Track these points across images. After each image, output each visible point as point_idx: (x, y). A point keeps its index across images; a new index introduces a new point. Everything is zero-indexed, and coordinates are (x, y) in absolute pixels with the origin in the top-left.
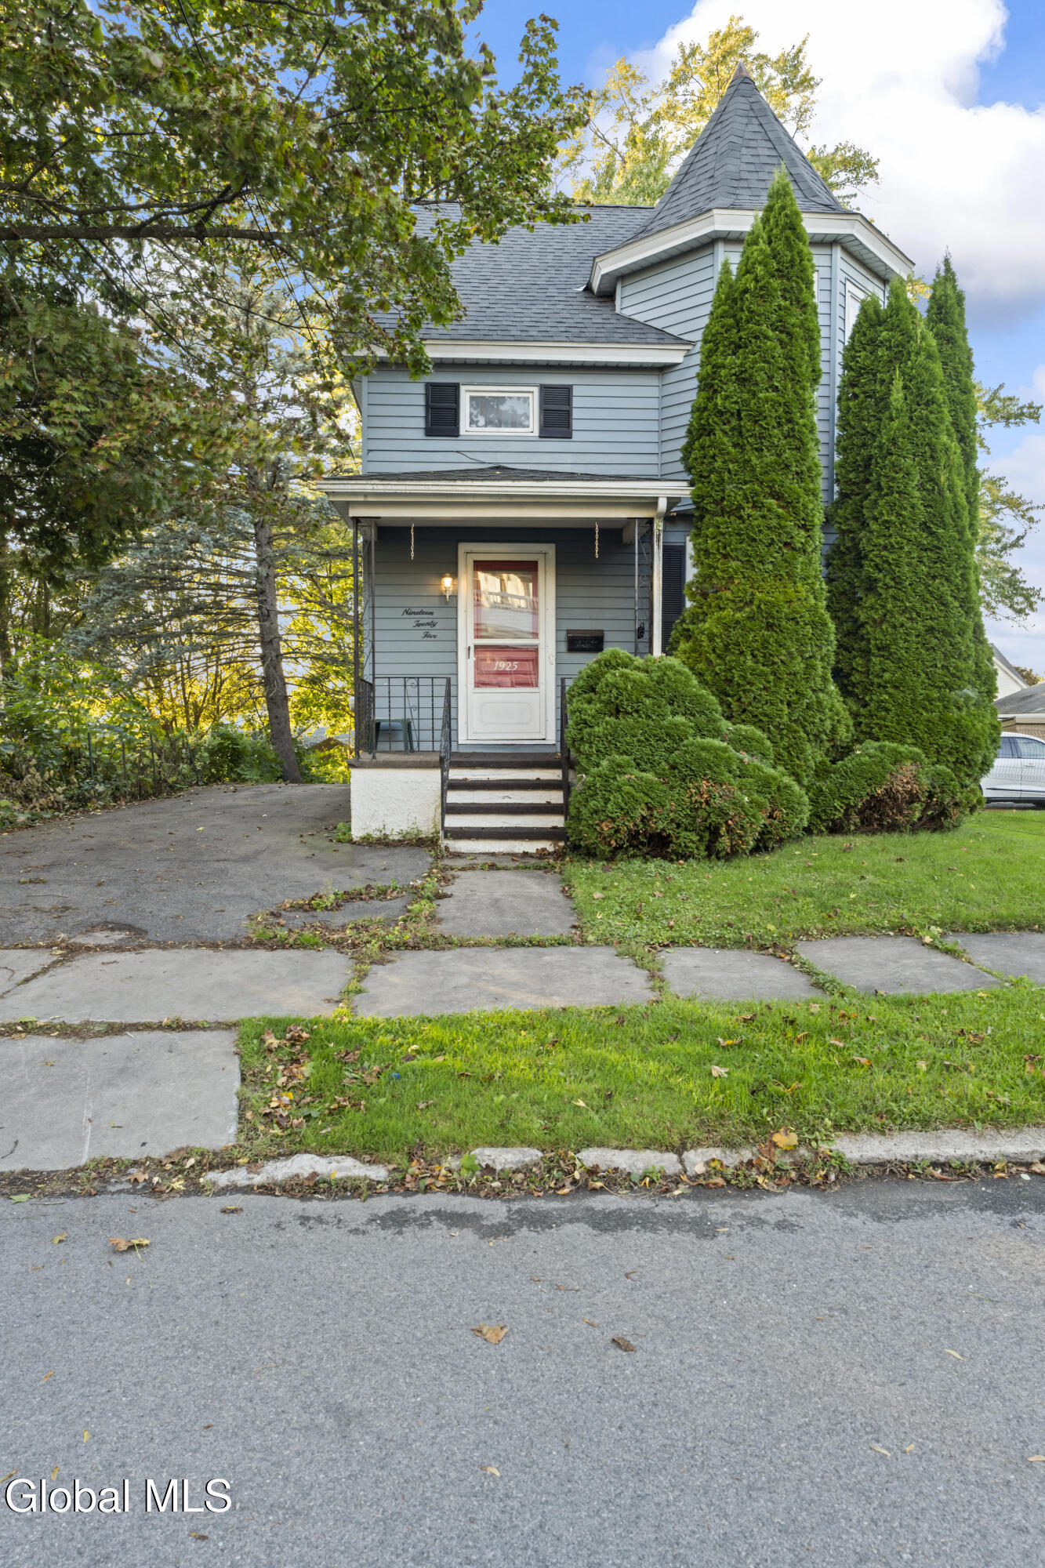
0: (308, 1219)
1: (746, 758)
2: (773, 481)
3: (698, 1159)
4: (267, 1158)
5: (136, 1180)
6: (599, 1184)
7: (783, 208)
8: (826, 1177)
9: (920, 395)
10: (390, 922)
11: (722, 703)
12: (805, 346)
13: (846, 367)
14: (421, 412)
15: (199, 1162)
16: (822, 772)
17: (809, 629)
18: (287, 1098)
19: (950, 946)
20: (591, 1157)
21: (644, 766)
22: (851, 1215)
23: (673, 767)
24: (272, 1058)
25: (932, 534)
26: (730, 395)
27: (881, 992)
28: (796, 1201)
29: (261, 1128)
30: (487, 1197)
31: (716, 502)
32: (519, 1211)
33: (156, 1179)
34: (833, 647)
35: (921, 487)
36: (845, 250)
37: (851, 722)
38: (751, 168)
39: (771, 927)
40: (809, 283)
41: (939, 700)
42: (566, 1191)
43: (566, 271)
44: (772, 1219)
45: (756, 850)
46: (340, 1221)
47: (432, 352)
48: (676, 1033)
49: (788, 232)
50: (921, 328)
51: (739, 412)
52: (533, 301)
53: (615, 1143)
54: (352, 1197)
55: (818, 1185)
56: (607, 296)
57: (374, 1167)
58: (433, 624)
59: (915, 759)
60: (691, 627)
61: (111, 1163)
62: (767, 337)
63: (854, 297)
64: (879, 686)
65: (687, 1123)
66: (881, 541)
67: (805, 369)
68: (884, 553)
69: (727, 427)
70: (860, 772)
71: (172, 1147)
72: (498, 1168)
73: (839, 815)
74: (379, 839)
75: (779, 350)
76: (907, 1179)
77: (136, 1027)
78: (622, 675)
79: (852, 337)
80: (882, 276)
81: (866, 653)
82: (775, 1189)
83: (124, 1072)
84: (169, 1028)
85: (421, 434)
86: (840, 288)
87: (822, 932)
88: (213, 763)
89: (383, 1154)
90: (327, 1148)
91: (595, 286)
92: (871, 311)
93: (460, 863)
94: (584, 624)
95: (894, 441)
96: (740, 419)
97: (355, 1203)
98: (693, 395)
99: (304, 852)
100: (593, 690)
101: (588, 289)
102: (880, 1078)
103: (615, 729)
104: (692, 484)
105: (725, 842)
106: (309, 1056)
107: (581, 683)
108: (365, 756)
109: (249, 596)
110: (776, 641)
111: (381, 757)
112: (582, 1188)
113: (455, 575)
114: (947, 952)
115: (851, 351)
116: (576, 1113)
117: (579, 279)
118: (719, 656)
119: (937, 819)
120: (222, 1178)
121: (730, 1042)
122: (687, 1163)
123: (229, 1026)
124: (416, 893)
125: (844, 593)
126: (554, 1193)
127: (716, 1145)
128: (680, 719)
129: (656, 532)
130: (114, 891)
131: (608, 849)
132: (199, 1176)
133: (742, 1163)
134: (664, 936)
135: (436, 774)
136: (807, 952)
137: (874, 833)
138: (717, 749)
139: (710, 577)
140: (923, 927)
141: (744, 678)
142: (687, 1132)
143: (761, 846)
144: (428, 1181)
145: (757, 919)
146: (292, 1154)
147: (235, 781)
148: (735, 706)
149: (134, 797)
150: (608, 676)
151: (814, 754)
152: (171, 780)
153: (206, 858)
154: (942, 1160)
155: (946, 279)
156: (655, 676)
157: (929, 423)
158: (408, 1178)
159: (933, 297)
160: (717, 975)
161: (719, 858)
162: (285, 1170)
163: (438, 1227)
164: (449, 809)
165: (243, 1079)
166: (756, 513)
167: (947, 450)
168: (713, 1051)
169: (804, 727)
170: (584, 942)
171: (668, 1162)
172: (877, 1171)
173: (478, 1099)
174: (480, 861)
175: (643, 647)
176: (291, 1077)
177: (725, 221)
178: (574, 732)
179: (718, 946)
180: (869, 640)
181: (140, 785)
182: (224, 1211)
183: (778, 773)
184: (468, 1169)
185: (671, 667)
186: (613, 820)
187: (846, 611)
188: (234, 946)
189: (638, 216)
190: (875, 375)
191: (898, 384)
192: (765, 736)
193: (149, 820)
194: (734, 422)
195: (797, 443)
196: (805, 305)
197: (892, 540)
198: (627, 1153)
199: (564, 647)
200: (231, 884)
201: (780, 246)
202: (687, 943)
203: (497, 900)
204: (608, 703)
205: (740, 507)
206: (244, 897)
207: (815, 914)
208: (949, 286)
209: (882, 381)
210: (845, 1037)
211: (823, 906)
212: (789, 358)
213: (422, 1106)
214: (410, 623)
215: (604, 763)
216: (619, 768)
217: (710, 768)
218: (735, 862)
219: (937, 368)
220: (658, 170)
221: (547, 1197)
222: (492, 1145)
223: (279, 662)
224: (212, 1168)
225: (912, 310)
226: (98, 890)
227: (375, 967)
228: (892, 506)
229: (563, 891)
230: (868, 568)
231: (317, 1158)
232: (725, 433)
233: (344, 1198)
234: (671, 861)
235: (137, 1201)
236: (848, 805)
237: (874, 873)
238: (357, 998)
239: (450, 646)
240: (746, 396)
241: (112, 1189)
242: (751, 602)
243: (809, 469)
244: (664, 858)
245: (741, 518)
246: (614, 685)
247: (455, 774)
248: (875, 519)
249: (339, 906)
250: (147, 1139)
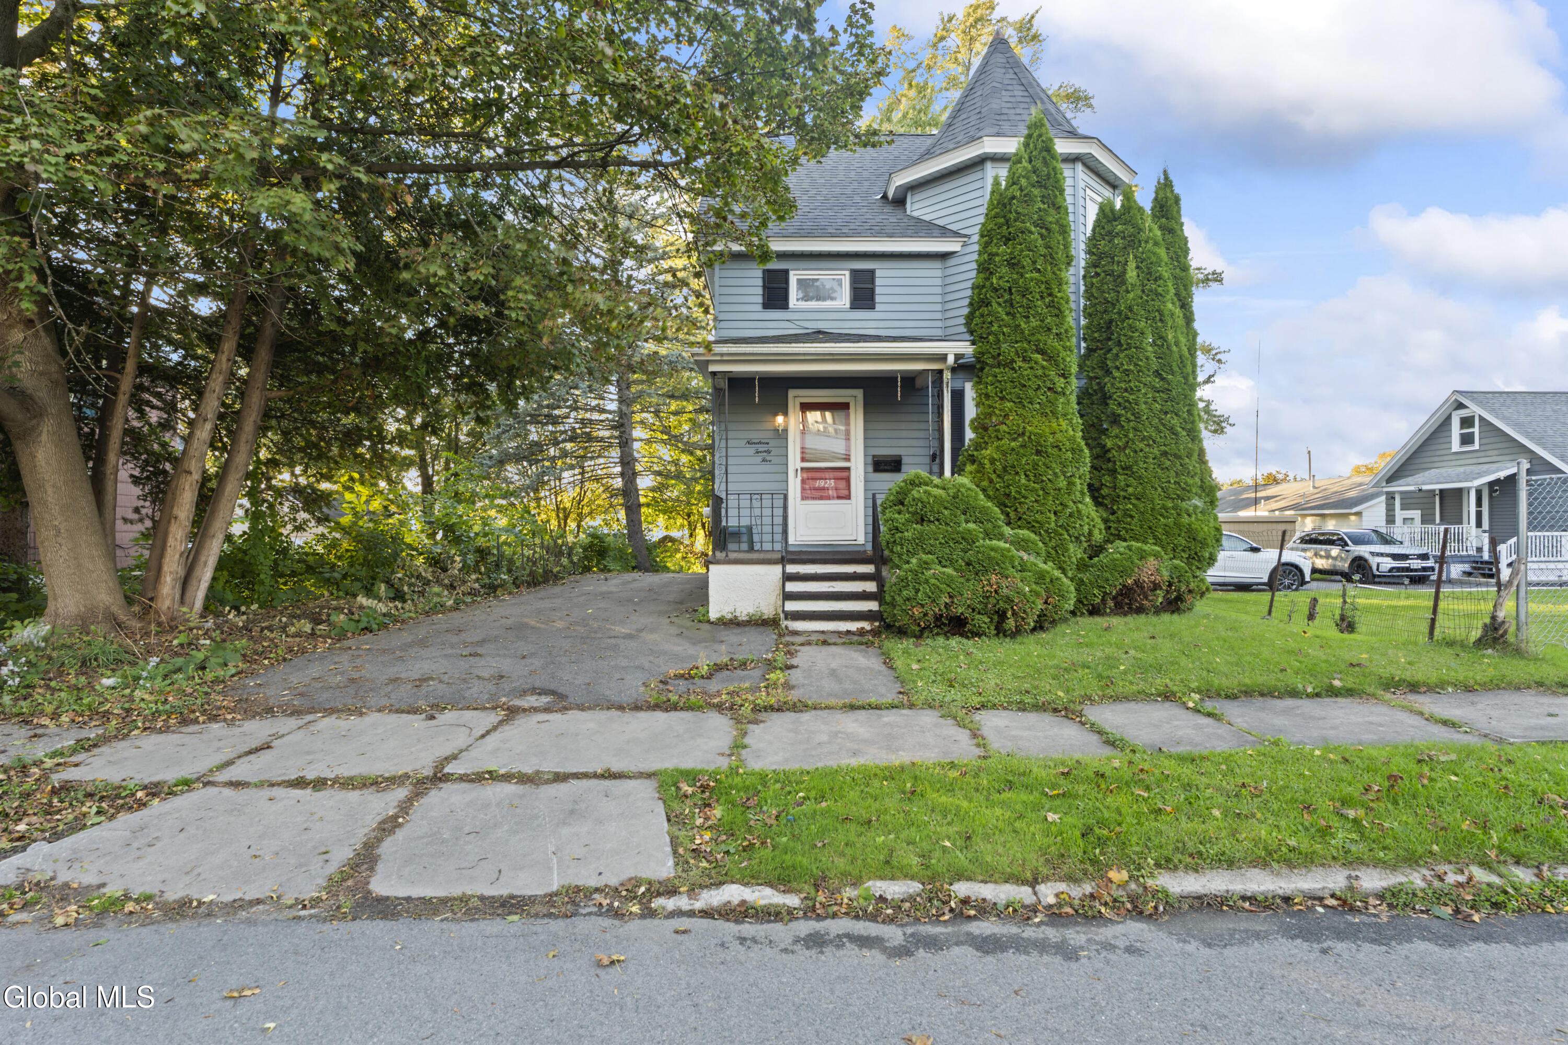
0: (745, 939)
1: (1026, 557)
2: (1038, 340)
3: (1049, 892)
4: (702, 887)
5: (600, 904)
6: (972, 912)
7: (1040, 136)
8: (1156, 908)
9: (1150, 273)
10: (755, 689)
11: (1002, 512)
12: (1060, 238)
13: (1089, 252)
14: (760, 291)
15: (648, 890)
16: (1082, 566)
17: (1069, 454)
18: (707, 836)
19: (1210, 710)
20: (962, 889)
21: (944, 563)
22: (1185, 941)
23: (968, 564)
24: (688, 802)
25: (1163, 379)
26: (1003, 276)
27: (1164, 749)
28: (1135, 929)
29: (692, 861)
30: (884, 922)
31: (993, 357)
32: (912, 935)
33: (616, 904)
34: (1087, 469)
35: (1154, 344)
36: (1085, 165)
37: (1103, 527)
38: (1010, 105)
39: (1061, 694)
40: (1062, 191)
41: (1173, 508)
42: (946, 917)
43: (866, 184)
44: (1121, 943)
45: (1034, 630)
46: (771, 941)
47: (776, 246)
48: (1011, 785)
49: (1045, 154)
50: (1148, 222)
51: (1010, 289)
52: (843, 207)
53: (980, 878)
54: (775, 921)
55: (1151, 915)
56: (899, 202)
57: (788, 896)
58: (768, 452)
59: (1156, 556)
60: (975, 453)
61: (578, 889)
62: (1031, 232)
63: (1092, 199)
64: (1125, 498)
65: (1035, 861)
66: (1123, 385)
67: (1060, 255)
68: (1126, 394)
69: (1001, 300)
70: (1114, 566)
71: (625, 876)
72: (889, 897)
73: (1098, 601)
74: (731, 620)
75: (1040, 242)
76: (1222, 910)
77: (577, 776)
78: (925, 492)
79: (1094, 230)
80: (1113, 184)
81: (1113, 472)
82: (1116, 918)
83: (573, 813)
84: (602, 776)
85: (760, 307)
86: (1081, 193)
87: (1103, 697)
88: (586, 558)
89: (794, 885)
90: (750, 879)
91: (890, 194)
92: (1107, 210)
93: (799, 639)
94: (886, 451)
95: (1130, 309)
96: (1011, 294)
97: (778, 926)
98: (973, 274)
99: (674, 630)
100: (902, 504)
101: (885, 197)
102: (1185, 824)
103: (921, 534)
104: (973, 343)
105: (1011, 623)
106: (717, 801)
107: (892, 498)
108: (720, 555)
109: (613, 428)
110: (1044, 464)
111: (733, 556)
112: (959, 916)
113: (786, 414)
114: (1209, 715)
115: (1093, 242)
116: (944, 852)
117: (876, 189)
118: (999, 476)
119: (1175, 604)
120: (670, 904)
121: (1055, 792)
122: (1040, 895)
123: (650, 775)
124: (770, 665)
125: (1093, 425)
126: (936, 919)
127: (1061, 880)
128: (971, 526)
129: (945, 380)
130: (537, 663)
131: (917, 629)
132: (650, 901)
133: (1084, 895)
134: (976, 701)
135: (778, 569)
136: (1095, 714)
137: (1125, 615)
138: (1002, 549)
139: (990, 415)
140: (1184, 694)
141: (1020, 493)
142: (1037, 869)
143: (1039, 627)
144: (835, 908)
145: (1048, 687)
146: (722, 883)
147: (602, 570)
148: (1012, 515)
149: (529, 585)
150: (914, 492)
151: (1076, 552)
152: (555, 570)
153: (599, 635)
154: (1249, 894)
155: (1166, 185)
156: (951, 492)
157: (1158, 295)
158: (818, 906)
159: (1156, 199)
160: (1026, 734)
161: (1005, 636)
162: (718, 898)
163: (851, 949)
164: (789, 596)
165: (669, 820)
166: (1026, 365)
167: (1172, 315)
168: (1044, 800)
169: (1067, 531)
170: (911, 706)
171: (1024, 894)
172: (1196, 903)
173: (863, 838)
174: (814, 638)
175: (936, 468)
176: (707, 819)
177: (991, 145)
178: (888, 536)
179: (1019, 709)
180: (1115, 462)
181: (532, 574)
182: (677, 932)
183: (1049, 567)
184: (865, 899)
185: (963, 485)
186: (923, 606)
187: (1095, 439)
188: (637, 708)
189: (917, 141)
190: (1113, 258)
191: (1132, 265)
192: (1037, 538)
193: (547, 604)
194: (1007, 297)
195: (1057, 311)
196: (1059, 208)
197: (1132, 384)
198: (990, 886)
199: (870, 469)
200: (625, 657)
201: (1038, 164)
202: (994, 707)
203: (834, 670)
204: (915, 513)
205: (1013, 361)
206: (637, 667)
207: (1094, 683)
208: (1168, 190)
209: (1119, 262)
210: (1148, 788)
211: (1100, 677)
212: (1048, 247)
213: (820, 845)
214: (751, 451)
215: (914, 561)
216: (925, 565)
217: (998, 564)
218: (1019, 639)
219: (1162, 252)
220: (927, 107)
221: (931, 922)
222: (882, 878)
223: (635, 479)
224: (659, 894)
225: (1141, 210)
226: (523, 662)
227: (751, 726)
228: (1130, 358)
229: (885, 663)
230: (1113, 406)
231: (742, 888)
232: (999, 304)
233: (769, 922)
234: (968, 638)
235: (607, 922)
236: (1105, 593)
237: (1135, 648)
238: (744, 752)
239: (781, 468)
240: (1015, 276)
241: (584, 911)
242: (1023, 434)
243: (1066, 331)
244: (962, 635)
245: (1013, 369)
246: (920, 500)
247: (791, 569)
248: (1117, 368)
249: (711, 675)
250: (602, 869)
